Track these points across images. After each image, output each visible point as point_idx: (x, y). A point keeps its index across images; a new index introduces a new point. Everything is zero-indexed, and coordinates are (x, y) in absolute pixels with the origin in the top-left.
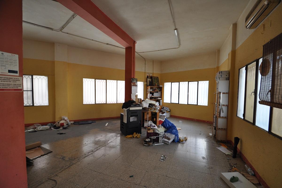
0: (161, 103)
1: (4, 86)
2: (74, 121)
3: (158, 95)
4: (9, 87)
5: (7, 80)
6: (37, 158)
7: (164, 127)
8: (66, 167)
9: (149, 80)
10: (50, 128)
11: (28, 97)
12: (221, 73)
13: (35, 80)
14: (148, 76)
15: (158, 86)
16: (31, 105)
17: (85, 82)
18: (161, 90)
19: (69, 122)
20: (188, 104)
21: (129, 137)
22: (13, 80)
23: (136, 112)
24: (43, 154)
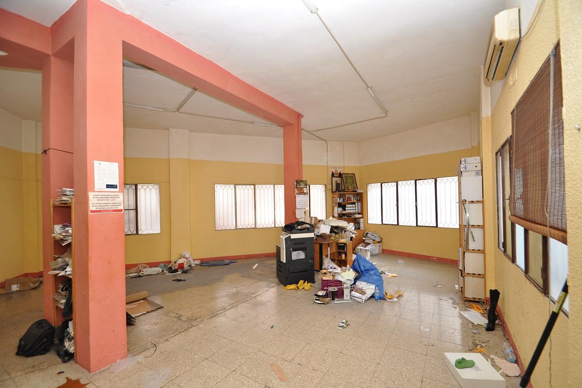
0: (362, 225)
1: (101, 206)
2: (201, 260)
3: (354, 208)
4: (107, 207)
5: (105, 198)
6: (140, 316)
7: (355, 270)
8: (182, 330)
9: (336, 181)
10: (163, 271)
11: (129, 219)
12: (465, 163)
13: (140, 192)
14: (333, 172)
15: (353, 191)
16: (134, 233)
17: (218, 190)
18: (361, 198)
19: (192, 261)
20: (419, 225)
21: (290, 288)
22: (112, 198)
23: (303, 243)
24: (150, 310)
